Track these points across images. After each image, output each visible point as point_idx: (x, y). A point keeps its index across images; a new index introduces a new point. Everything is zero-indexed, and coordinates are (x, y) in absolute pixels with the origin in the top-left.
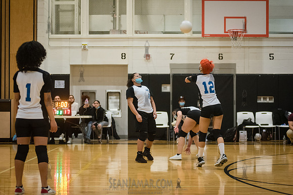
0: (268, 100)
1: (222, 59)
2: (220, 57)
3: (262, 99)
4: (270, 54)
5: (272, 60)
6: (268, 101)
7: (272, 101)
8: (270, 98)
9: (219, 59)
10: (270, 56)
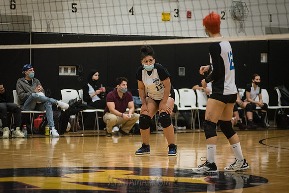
0: (69, 71)
1: (14, 8)
2: (11, 5)
3: (63, 70)
4: (73, 4)
5: (74, 13)
6: (69, 73)
7: (74, 74)
8: (71, 69)
9: (11, 8)
10: (73, 8)
